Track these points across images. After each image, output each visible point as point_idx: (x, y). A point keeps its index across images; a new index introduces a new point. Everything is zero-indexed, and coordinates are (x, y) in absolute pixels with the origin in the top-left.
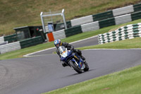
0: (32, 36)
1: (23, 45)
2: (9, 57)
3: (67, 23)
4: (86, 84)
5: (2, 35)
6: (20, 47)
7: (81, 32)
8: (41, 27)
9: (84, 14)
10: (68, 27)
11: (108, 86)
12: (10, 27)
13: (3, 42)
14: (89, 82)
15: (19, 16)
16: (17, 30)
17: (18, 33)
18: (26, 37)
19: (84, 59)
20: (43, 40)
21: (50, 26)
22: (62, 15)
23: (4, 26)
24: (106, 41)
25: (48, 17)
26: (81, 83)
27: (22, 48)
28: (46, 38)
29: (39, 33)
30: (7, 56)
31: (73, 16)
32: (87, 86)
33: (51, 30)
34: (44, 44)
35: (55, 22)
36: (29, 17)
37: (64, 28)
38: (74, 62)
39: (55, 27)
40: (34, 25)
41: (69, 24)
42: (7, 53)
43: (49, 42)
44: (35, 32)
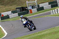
0: (23, 11)
1: (19, 15)
2: (13, 20)
3: (38, 5)
4: (46, 31)
5: (10, 11)
6: (18, 15)
7: (44, 9)
8: (27, 7)
9: (45, 2)
10: (38, 7)
11: (55, 32)
12: (14, 7)
13: (11, 13)
14: (47, 30)
15: (18, 2)
16: (17, 8)
17: (17, 9)
18: (20, 11)
20: (27, 13)
21: (30, 7)
22: (36, 2)
23: (11, 7)
24: (54, 13)
25: (30, 3)
26: (43, 30)
28: (29, 12)
29: (26, 10)
30: (12, 19)
31: (40, 3)
32: (46, 32)
33: (31, 8)
35: (33, 5)
36: (22, 3)
37: (36, 8)
38: (29, 26)
39: (33, 7)
40: (24, 6)
41: (38, 6)
42: (13, 18)
43: (30, 13)
44: (24, 9)
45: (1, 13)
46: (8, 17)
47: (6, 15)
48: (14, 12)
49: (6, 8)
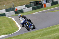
2: (27, 14)
8: (41, 2)
17: (31, 4)
19: (32, 24)
20: (42, 7)
26: (57, 25)
27: (33, 10)
28: (43, 6)
29: (40, 4)
33: (45, 3)
34: (42, 9)
37: (50, 2)
40: (38, 1)
43: (44, 8)
44: (38, 4)
45: (15, 7)
46: (22, 11)
47: (20, 9)
48: (28, 6)
49: (20, 2)
